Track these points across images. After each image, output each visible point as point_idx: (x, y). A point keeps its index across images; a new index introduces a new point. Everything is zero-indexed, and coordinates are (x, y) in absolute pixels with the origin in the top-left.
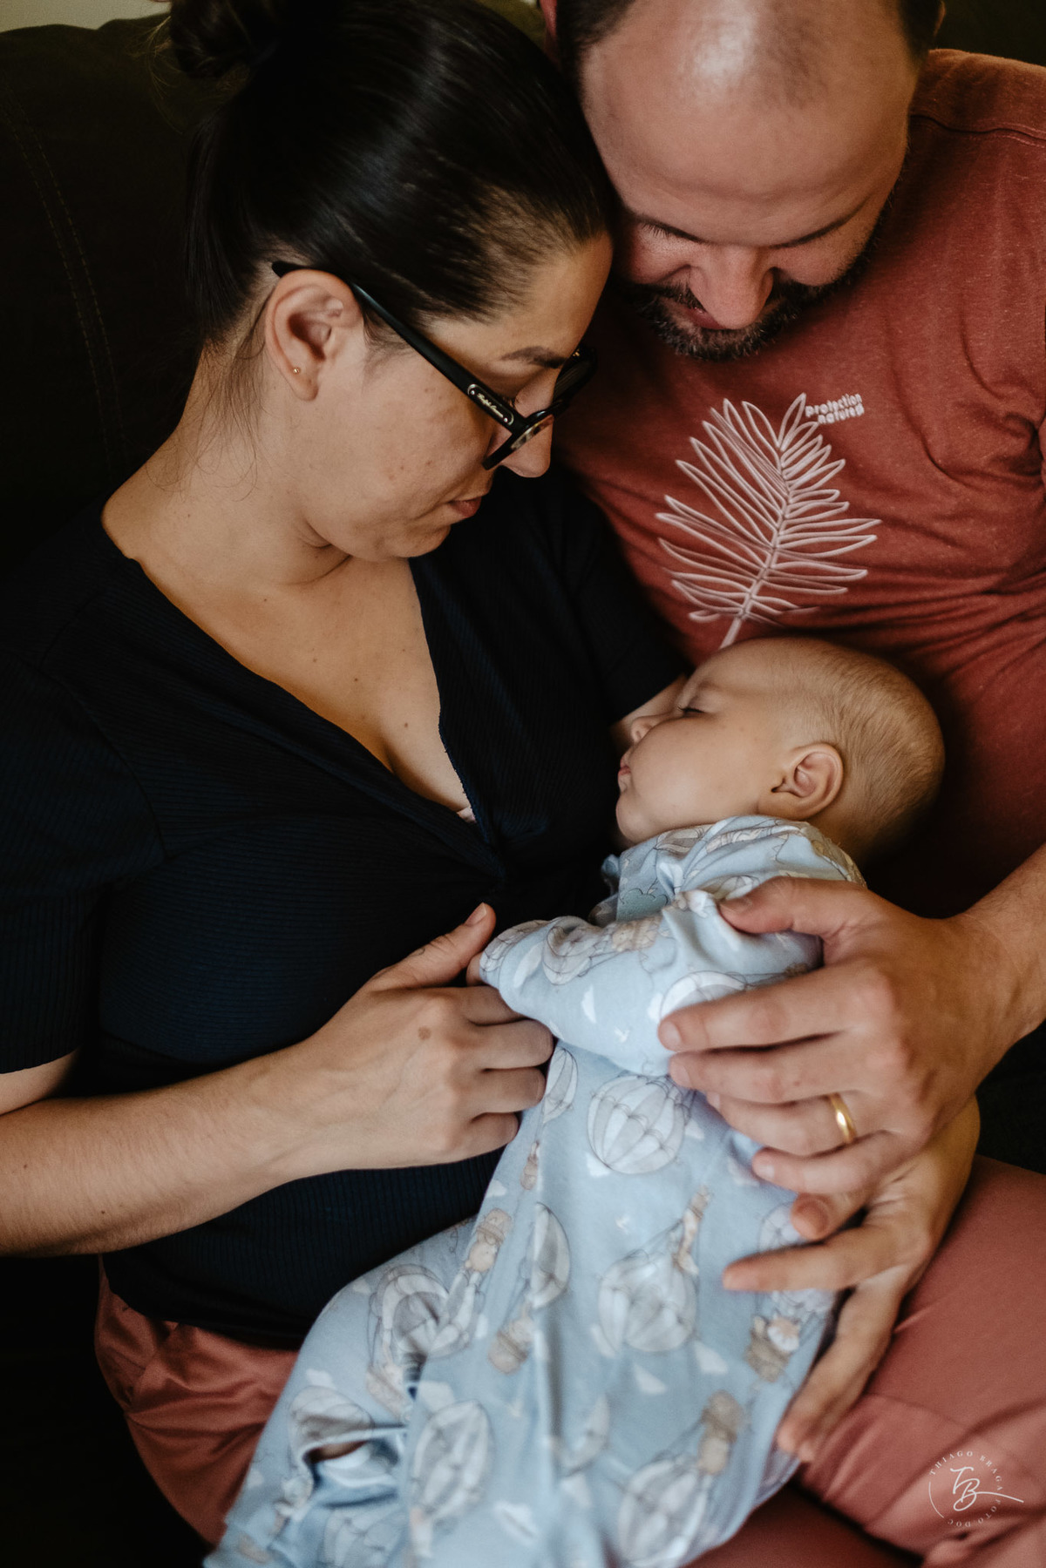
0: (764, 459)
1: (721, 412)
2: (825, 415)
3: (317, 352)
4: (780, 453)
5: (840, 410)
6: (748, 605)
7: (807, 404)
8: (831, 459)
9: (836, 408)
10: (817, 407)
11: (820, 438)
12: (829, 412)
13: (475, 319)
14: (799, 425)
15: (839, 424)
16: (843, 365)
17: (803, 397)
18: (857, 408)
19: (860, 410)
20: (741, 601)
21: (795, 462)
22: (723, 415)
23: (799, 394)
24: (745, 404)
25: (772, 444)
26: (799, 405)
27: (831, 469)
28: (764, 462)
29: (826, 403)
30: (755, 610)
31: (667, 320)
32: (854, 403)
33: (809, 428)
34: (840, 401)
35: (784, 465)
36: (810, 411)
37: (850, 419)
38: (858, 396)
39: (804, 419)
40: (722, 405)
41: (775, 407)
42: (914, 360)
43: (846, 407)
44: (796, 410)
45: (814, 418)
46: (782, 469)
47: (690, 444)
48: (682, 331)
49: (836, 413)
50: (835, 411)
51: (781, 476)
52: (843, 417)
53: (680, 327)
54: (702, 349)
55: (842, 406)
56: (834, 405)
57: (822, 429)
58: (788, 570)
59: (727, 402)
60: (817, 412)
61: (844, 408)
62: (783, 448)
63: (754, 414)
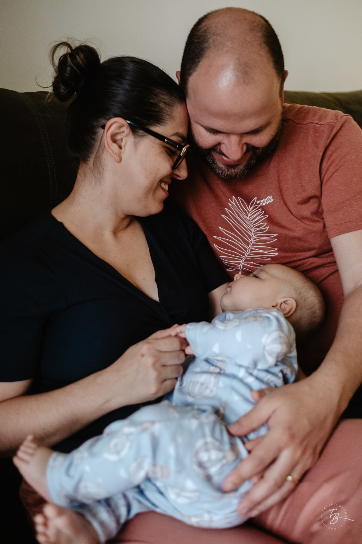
0: (244, 214)
1: (232, 200)
2: (262, 203)
3: (120, 147)
4: (249, 212)
5: (267, 201)
6: (241, 265)
7: (257, 200)
8: (264, 214)
9: (265, 201)
10: (260, 201)
11: (261, 209)
12: (263, 202)
13: (160, 124)
14: (254, 205)
15: (266, 205)
16: (267, 187)
17: (256, 198)
18: (271, 200)
19: (272, 200)
20: (239, 264)
21: (253, 215)
22: (232, 201)
23: (255, 197)
24: (239, 198)
25: (247, 209)
26: (255, 200)
27: (265, 217)
28: (244, 215)
29: (263, 200)
30: (244, 266)
31: (216, 164)
32: (270, 198)
33: (258, 206)
34: (266, 199)
35: (250, 216)
36: (258, 202)
37: (270, 204)
38: (271, 196)
39: (256, 204)
40: (232, 198)
41: (248, 200)
42: (285, 186)
43: (268, 200)
44: (254, 201)
45: (259, 204)
46: (249, 217)
47: (225, 210)
48: (221, 168)
49: (266, 202)
50: (265, 202)
51: (249, 219)
52: (267, 203)
53: (220, 167)
54: (227, 174)
55: (267, 200)
56: (265, 200)
57: (261, 207)
58: (253, 253)
59: (233, 197)
60: (260, 202)
61: (268, 201)
62: (250, 211)
63: (241, 201)
